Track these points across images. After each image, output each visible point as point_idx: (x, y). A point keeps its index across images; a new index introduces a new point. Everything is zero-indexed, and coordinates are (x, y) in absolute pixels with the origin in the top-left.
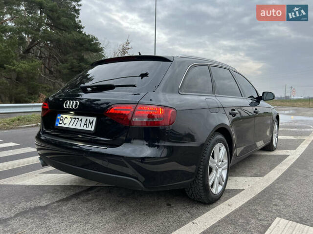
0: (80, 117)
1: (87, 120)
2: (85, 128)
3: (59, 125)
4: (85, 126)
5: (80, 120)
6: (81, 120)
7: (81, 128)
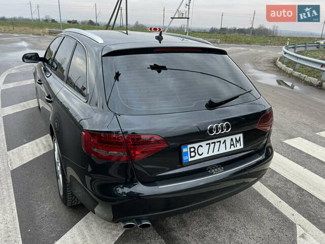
0: (222, 140)
1: (232, 139)
2: (233, 149)
3: (190, 160)
4: (232, 146)
5: (222, 142)
6: (225, 141)
7: (228, 150)
